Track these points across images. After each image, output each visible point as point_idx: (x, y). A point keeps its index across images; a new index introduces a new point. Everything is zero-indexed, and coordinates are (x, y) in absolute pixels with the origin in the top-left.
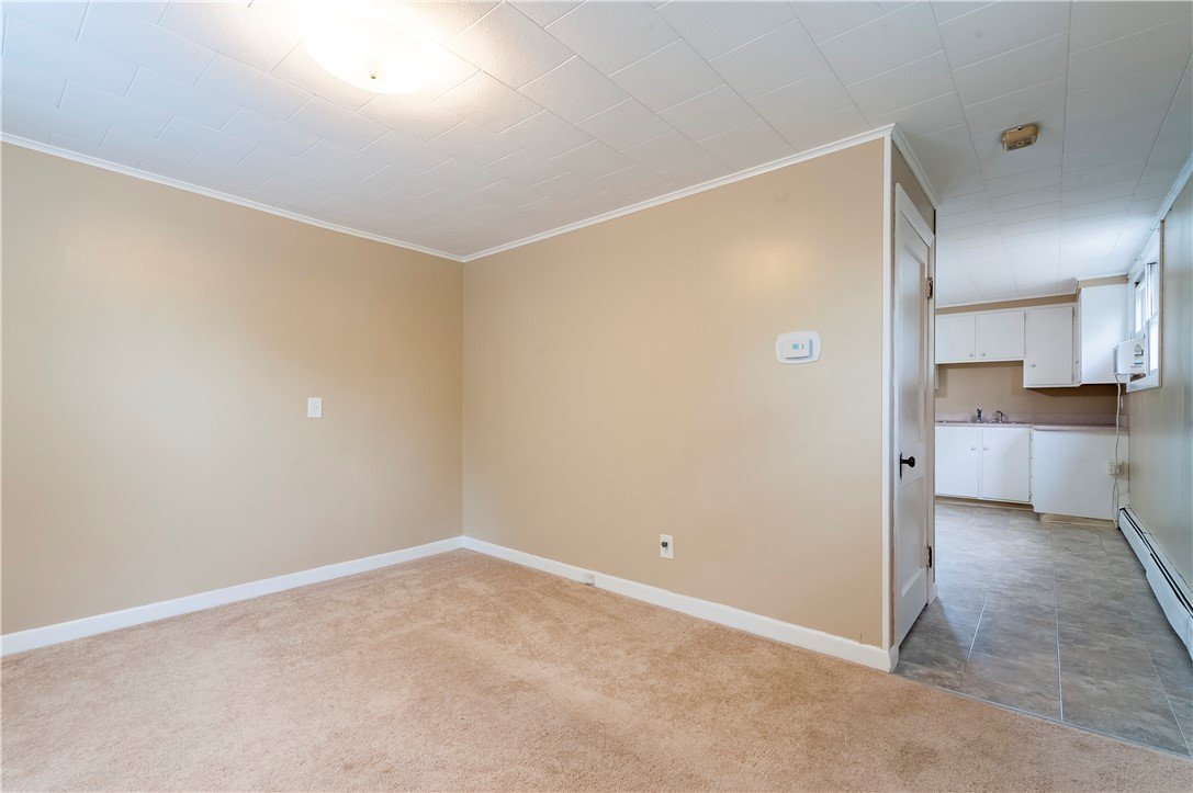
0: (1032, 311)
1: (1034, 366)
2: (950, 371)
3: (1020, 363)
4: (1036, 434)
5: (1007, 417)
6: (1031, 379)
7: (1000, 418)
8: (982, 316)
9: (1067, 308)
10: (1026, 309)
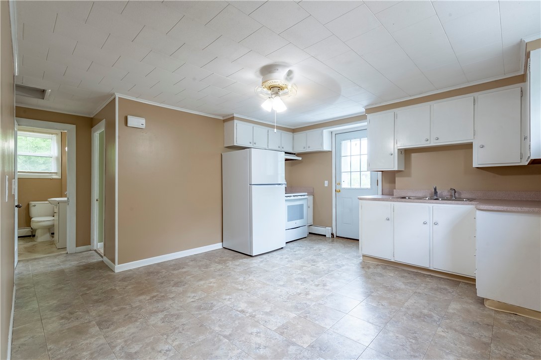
0: (480, 96)
1: (482, 147)
2: (413, 155)
3: (469, 146)
4: (479, 214)
5: (460, 194)
6: (479, 159)
7: (454, 196)
8: (436, 105)
9: (516, 88)
10: (476, 94)
